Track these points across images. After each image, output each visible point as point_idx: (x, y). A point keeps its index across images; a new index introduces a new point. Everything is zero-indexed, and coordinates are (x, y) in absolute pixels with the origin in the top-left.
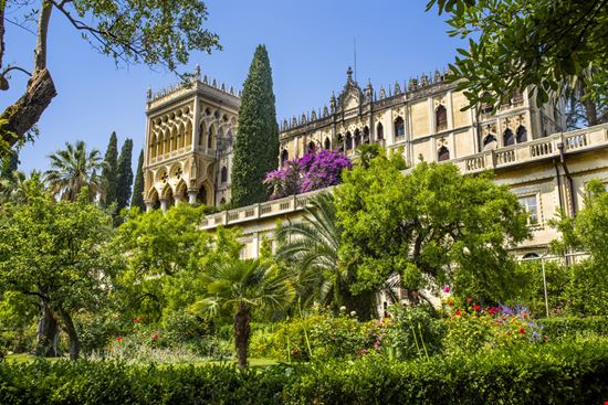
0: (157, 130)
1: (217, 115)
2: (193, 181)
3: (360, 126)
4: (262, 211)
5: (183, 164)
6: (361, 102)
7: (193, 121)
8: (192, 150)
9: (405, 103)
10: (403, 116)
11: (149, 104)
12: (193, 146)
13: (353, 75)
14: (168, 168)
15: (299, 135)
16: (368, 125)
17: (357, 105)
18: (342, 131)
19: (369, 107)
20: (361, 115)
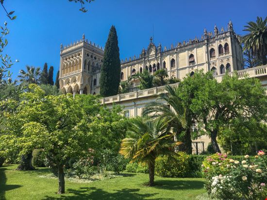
0: (65, 63)
1: (92, 57)
2: (82, 85)
3: (156, 62)
4: (121, 98)
5: (77, 77)
6: (156, 52)
7: (82, 59)
8: (81, 71)
9: (176, 53)
10: (175, 59)
11: (62, 51)
12: (81, 70)
13: (152, 41)
14: (70, 79)
15: (128, 66)
16: (159, 62)
17: (154, 53)
18: (148, 65)
19: (160, 54)
20: (156, 58)
